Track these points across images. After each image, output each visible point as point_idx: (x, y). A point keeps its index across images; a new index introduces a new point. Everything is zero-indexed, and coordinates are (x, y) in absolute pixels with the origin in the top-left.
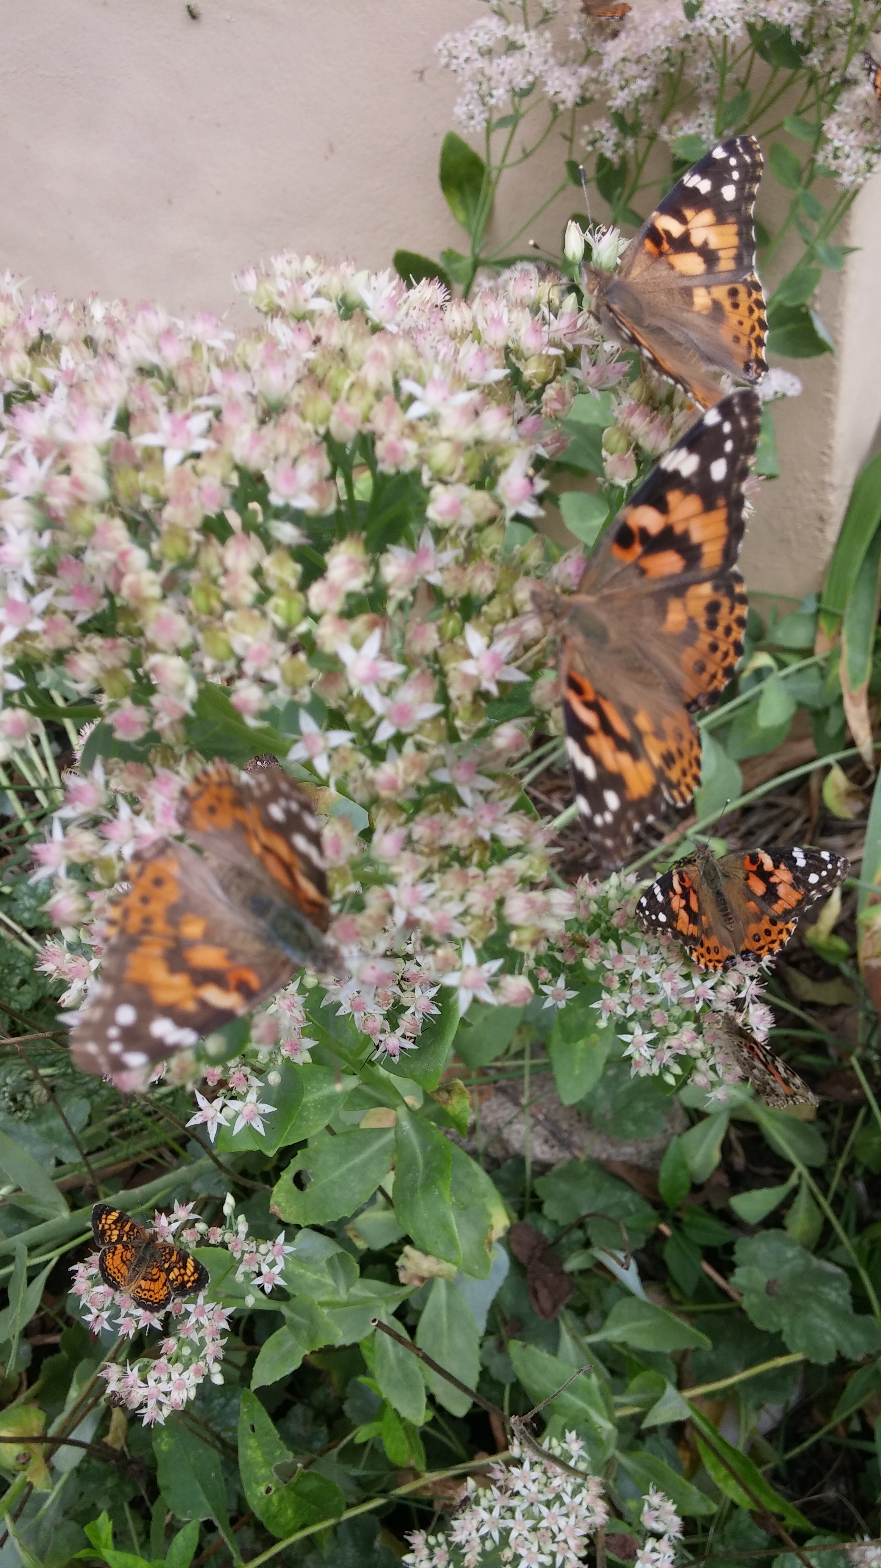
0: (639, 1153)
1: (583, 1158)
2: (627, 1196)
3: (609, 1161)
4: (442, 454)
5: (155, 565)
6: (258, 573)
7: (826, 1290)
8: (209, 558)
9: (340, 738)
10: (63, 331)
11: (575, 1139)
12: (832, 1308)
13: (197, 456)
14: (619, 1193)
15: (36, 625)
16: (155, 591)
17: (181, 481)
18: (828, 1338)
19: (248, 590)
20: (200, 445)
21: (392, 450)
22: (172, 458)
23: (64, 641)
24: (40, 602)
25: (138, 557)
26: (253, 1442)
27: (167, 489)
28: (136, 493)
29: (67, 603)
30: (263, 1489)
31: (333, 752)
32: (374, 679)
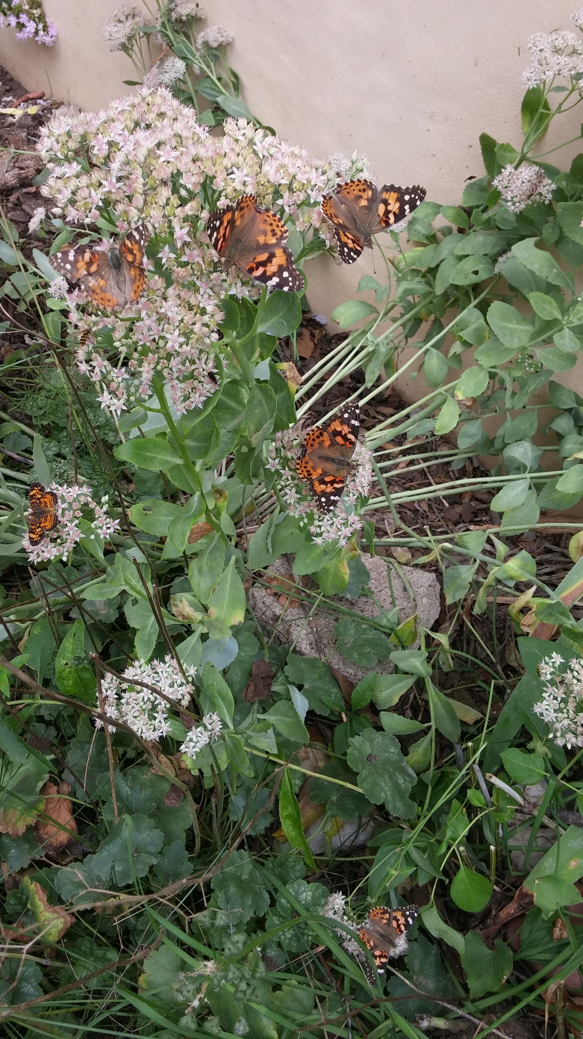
0: (355, 675)
1: (323, 659)
2: (335, 690)
3: (338, 670)
4: (229, 190)
5: (144, 185)
6: (168, 199)
7: (399, 776)
8: (159, 189)
9: (173, 256)
10: (169, 113)
11: (326, 651)
12: (396, 786)
13: (169, 162)
14: (331, 686)
15: (113, 190)
16: (141, 191)
17: (161, 166)
18: (383, 795)
19: (162, 202)
20: (171, 159)
21: (217, 183)
22: (162, 159)
23: (118, 199)
24: (118, 185)
25: (141, 180)
26: (71, 641)
27: (157, 167)
28: (150, 164)
29: (125, 188)
30: (64, 662)
31: (169, 259)
32: (181, 238)
